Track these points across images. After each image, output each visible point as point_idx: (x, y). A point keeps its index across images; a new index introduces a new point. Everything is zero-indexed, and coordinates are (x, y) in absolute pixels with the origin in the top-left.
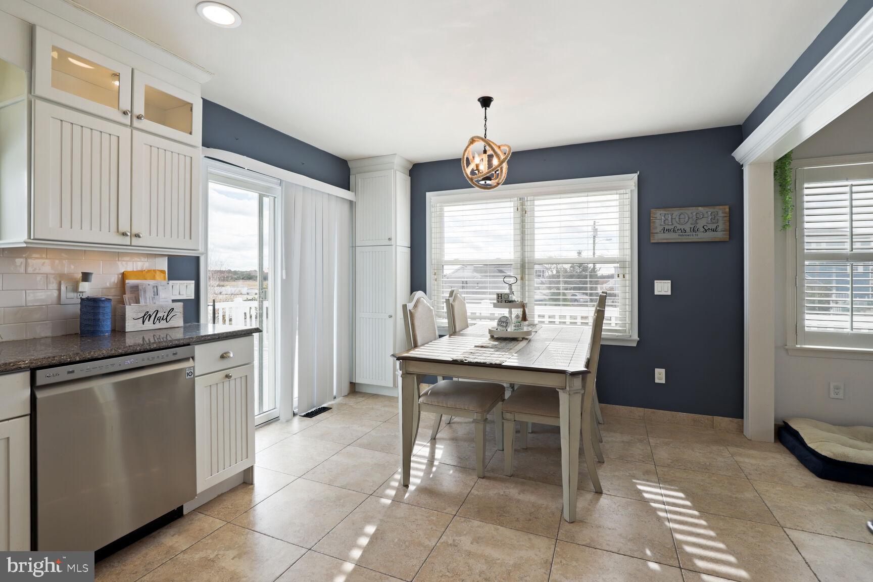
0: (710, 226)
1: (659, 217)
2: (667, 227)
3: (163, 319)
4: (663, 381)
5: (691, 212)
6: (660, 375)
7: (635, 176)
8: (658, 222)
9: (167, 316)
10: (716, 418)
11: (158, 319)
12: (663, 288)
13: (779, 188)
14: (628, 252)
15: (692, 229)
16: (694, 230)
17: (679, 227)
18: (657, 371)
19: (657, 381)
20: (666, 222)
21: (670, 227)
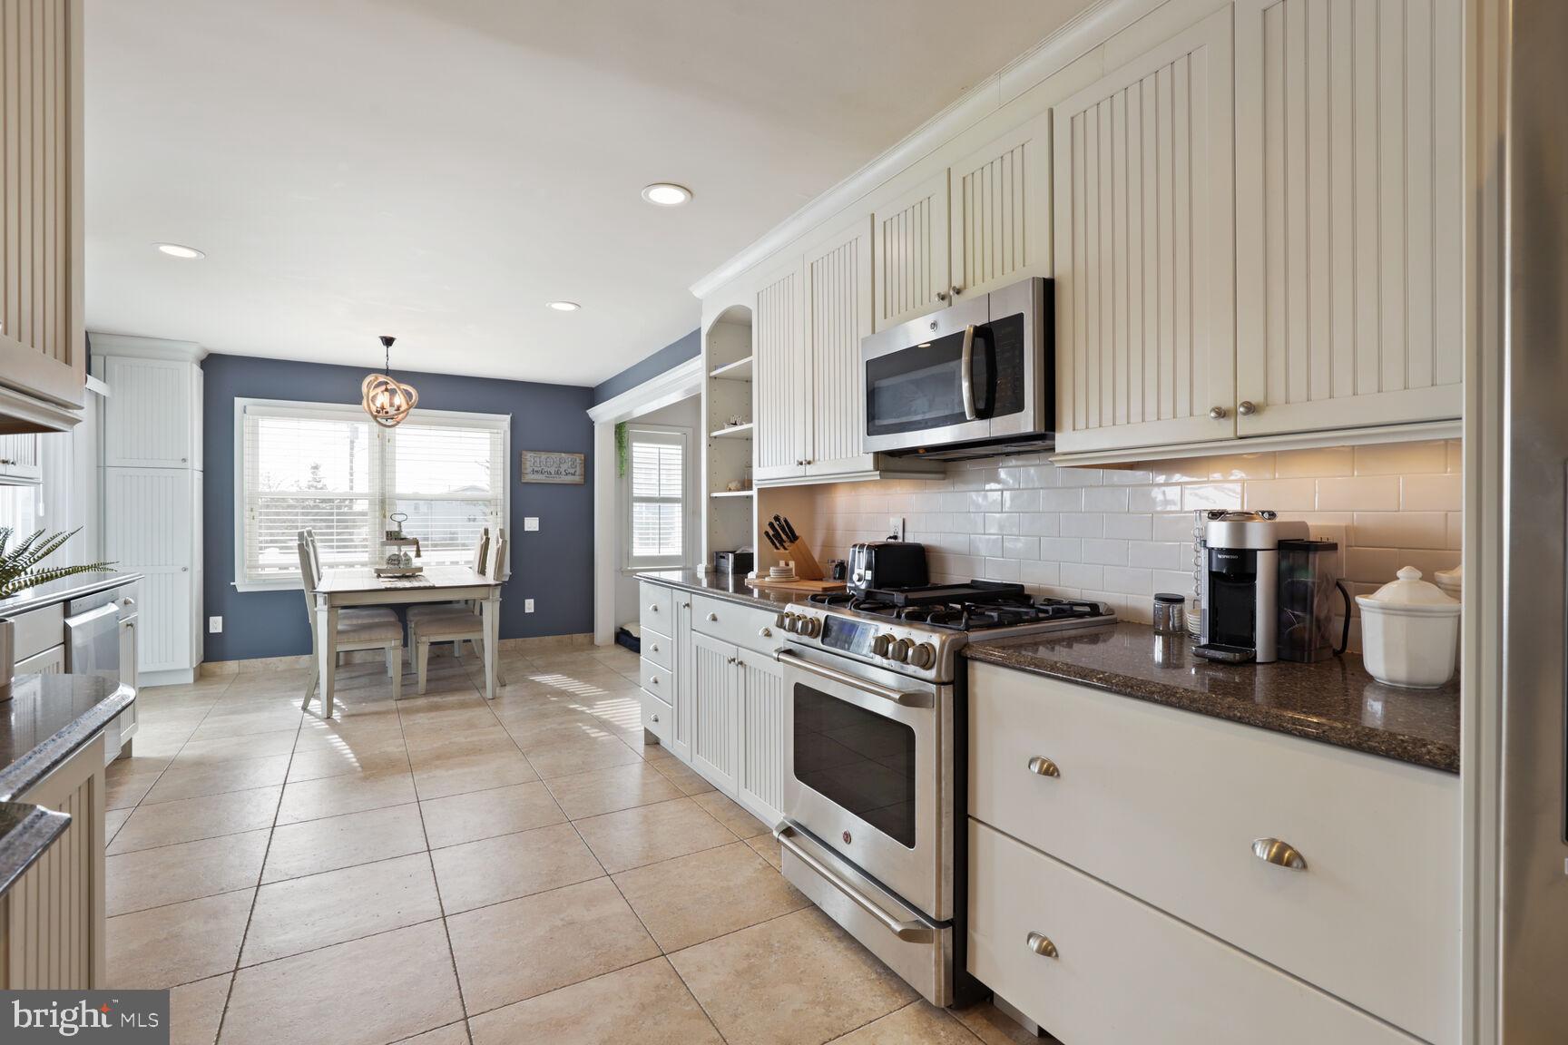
0: (570, 471)
1: (530, 459)
2: (536, 469)
4: (533, 611)
5: (555, 456)
6: (530, 606)
7: (507, 418)
8: (527, 464)
10: (575, 636)
12: (532, 524)
13: (618, 444)
14: (500, 490)
15: (556, 472)
16: (558, 473)
17: (546, 469)
18: (527, 601)
19: (527, 611)
20: (535, 464)
21: (538, 469)
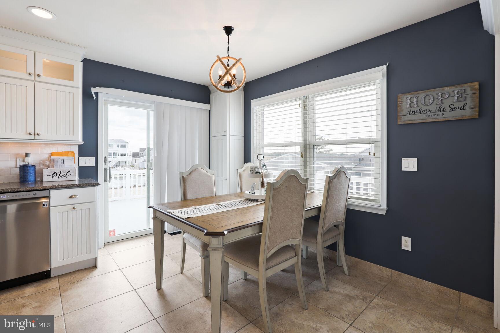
0: (457, 105)
1: (405, 101)
2: (412, 109)
3: (64, 176)
4: (409, 249)
5: (438, 93)
6: (406, 243)
7: (383, 68)
8: (404, 106)
9: (66, 175)
10: (462, 293)
11: (61, 176)
12: (409, 164)
15: (437, 109)
16: (439, 110)
17: (424, 108)
18: (404, 238)
19: (403, 247)
20: (412, 105)
21: (415, 109)
